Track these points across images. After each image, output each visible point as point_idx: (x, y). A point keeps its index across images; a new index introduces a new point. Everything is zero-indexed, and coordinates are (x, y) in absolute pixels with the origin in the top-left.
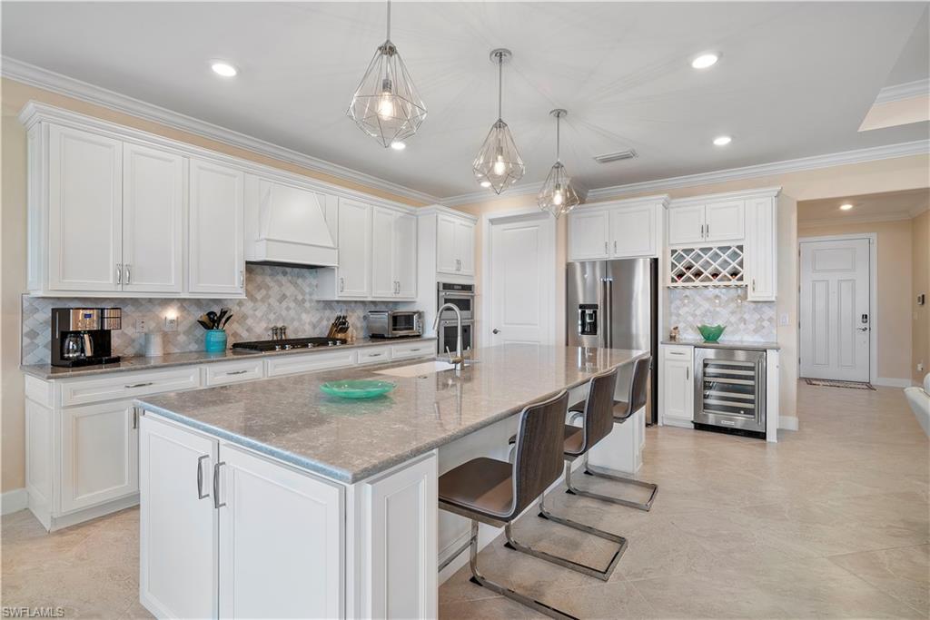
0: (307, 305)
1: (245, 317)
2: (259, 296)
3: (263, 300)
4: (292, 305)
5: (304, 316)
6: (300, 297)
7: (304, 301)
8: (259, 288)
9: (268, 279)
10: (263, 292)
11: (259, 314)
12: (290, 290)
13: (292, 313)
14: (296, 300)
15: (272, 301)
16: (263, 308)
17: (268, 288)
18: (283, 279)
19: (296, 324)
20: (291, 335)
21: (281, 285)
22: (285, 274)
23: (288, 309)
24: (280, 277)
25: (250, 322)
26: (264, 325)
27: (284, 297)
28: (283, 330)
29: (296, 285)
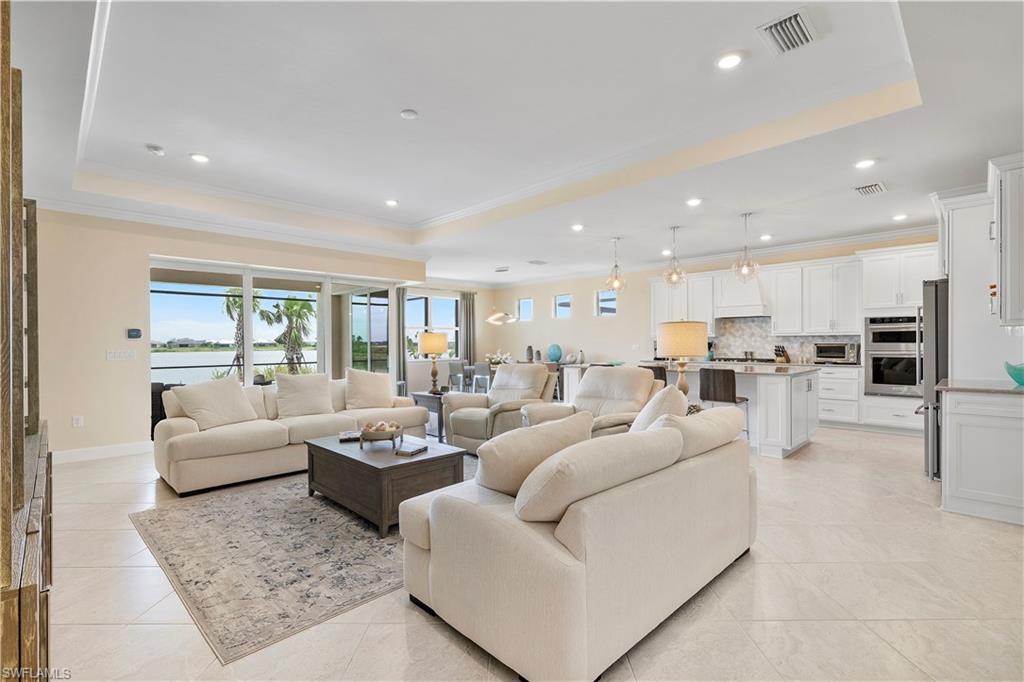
0: (769, 339)
1: (730, 345)
2: (737, 335)
3: (740, 337)
4: (759, 339)
5: (767, 346)
6: (764, 334)
7: (767, 337)
8: (738, 331)
9: (743, 325)
10: (740, 332)
11: (737, 344)
12: (757, 331)
13: (758, 344)
14: (761, 336)
15: (746, 337)
16: (739, 341)
17: (743, 330)
18: (752, 324)
19: (762, 350)
20: (756, 356)
21: (750, 328)
22: (753, 321)
23: (755, 341)
24: (751, 323)
25: (732, 348)
26: (740, 350)
27: (753, 335)
28: (751, 354)
29: (761, 328)
